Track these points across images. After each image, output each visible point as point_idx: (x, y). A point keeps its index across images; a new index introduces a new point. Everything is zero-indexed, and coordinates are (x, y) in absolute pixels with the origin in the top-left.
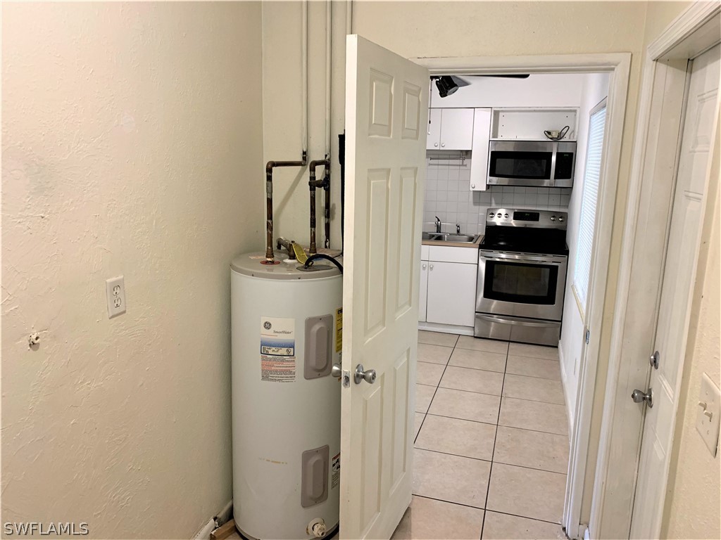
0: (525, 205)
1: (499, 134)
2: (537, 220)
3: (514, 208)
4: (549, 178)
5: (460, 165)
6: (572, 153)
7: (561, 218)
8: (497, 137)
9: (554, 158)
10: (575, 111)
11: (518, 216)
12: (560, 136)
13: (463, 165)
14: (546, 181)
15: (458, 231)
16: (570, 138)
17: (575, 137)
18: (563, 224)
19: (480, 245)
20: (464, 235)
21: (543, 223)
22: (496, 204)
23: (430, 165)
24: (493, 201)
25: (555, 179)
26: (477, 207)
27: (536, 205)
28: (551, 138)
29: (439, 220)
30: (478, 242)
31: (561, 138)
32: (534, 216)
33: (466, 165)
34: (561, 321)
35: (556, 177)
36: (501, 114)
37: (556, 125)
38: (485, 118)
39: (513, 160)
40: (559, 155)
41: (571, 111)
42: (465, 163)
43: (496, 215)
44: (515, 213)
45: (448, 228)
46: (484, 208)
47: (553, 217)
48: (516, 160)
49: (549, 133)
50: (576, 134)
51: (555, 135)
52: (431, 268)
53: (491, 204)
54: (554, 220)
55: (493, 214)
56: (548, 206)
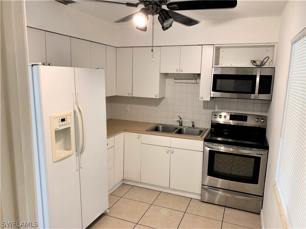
0: (237, 110)
1: (220, 63)
2: (246, 121)
3: (230, 112)
4: (254, 93)
5: (194, 83)
6: (272, 76)
7: (263, 119)
8: (218, 65)
9: (258, 79)
10: (274, 46)
11: (232, 117)
12: (262, 64)
13: (196, 83)
14: (252, 95)
15: (193, 126)
16: (269, 65)
17: (274, 64)
18: (264, 124)
19: (205, 139)
20: (197, 128)
21: (250, 123)
22: (218, 108)
23: (175, 83)
24: (216, 107)
25: (258, 94)
26: (205, 111)
27: (245, 110)
28: (256, 66)
29: (181, 118)
30: (204, 136)
31: (263, 65)
32: (244, 118)
33: (198, 83)
34: (263, 197)
35: (260, 93)
36: (221, 50)
37: (259, 57)
38: (209, 52)
39: (234, 80)
40: (261, 77)
41: (270, 46)
42: (197, 82)
43: (218, 117)
44: (231, 115)
45: (187, 124)
46: (210, 112)
47: (257, 119)
48: (236, 80)
49: (254, 62)
50: (274, 62)
51: (258, 63)
52: (172, 153)
53: (214, 108)
54: (257, 121)
55: (216, 115)
56: (253, 111)
